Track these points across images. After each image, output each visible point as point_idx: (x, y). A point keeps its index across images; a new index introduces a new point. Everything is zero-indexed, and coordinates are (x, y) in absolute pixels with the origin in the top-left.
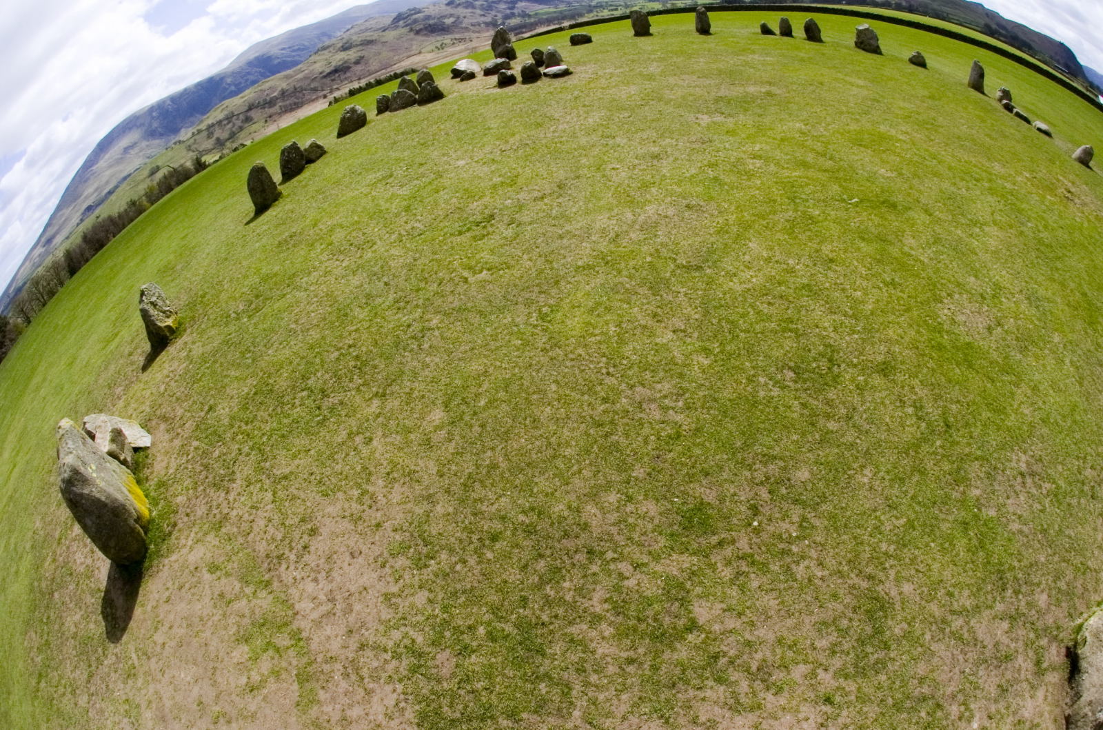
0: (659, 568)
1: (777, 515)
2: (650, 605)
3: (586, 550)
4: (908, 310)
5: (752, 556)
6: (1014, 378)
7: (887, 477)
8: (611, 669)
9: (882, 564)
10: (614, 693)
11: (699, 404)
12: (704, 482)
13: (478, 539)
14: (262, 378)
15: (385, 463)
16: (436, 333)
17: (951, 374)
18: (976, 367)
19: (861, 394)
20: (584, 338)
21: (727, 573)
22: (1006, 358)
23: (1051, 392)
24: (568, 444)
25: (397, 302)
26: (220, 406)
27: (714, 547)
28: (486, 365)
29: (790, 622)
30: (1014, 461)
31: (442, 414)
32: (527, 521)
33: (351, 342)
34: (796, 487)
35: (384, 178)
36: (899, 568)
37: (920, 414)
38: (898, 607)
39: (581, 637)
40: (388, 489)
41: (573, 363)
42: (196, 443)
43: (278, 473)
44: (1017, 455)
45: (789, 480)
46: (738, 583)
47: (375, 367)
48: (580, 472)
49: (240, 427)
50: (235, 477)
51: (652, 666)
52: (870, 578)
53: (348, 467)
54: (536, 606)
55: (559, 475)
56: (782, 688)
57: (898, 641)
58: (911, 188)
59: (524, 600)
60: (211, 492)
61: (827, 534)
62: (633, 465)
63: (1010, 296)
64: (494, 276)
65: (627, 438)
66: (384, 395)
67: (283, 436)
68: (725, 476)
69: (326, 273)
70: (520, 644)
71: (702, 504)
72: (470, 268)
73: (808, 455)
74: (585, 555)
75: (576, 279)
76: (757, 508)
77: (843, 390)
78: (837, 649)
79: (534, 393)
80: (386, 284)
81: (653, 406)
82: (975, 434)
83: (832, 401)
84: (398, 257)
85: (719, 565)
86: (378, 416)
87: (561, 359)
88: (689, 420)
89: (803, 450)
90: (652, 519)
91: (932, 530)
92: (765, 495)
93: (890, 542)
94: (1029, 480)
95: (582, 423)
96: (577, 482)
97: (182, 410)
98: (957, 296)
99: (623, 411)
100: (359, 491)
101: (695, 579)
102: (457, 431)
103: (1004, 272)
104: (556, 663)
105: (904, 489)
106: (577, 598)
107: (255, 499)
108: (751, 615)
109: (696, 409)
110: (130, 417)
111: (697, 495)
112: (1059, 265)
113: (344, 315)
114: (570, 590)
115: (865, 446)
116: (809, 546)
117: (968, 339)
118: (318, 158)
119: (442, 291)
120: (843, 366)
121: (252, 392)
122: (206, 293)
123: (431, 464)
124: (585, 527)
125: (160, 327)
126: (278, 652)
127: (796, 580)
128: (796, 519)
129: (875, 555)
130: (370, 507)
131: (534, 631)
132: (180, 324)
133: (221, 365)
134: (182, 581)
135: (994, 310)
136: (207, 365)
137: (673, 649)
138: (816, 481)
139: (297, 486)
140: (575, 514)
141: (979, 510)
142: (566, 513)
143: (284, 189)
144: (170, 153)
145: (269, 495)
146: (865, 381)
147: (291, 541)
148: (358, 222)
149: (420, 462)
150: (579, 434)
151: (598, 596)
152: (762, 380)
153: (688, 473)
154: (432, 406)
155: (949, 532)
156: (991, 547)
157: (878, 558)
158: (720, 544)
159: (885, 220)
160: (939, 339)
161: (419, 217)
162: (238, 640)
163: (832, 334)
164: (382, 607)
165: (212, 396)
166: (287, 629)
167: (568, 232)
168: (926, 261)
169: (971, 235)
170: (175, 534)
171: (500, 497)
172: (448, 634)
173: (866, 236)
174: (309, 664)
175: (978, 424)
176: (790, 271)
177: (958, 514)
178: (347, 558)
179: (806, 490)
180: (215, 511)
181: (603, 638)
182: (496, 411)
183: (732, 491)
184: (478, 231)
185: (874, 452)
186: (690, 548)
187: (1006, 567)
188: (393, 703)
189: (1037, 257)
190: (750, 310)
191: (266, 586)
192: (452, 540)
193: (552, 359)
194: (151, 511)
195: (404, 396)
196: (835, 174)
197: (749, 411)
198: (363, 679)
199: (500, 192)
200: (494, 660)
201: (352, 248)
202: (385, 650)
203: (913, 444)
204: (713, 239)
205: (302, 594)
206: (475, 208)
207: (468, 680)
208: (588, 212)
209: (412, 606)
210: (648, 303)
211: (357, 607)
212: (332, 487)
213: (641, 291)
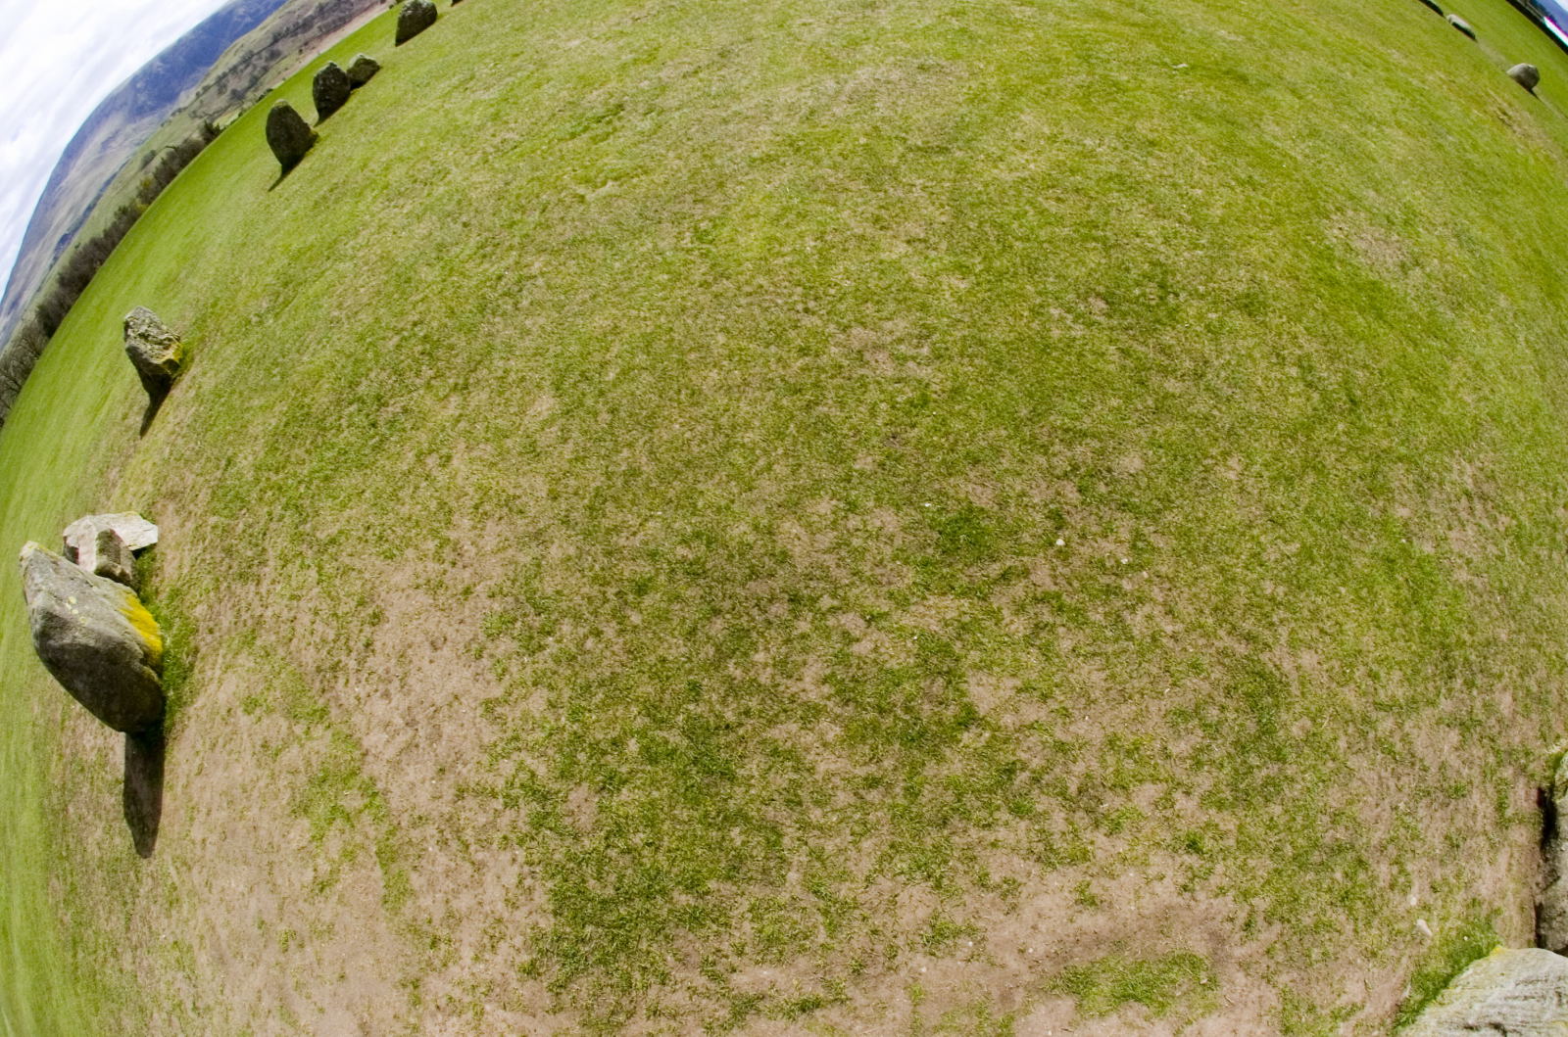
0: (907, 621)
1: (1094, 529)
2: (897, 685)
3: (786, 596)
4: (1278, 222)
5: (1058, 596)
6: (1446, 346)
7: (1266, 474)
8: (843, 798)
9: (1266, 616)
10: (850, 838)
11: (956, 350)
12: (972, 475)
13: (616, 594)
14: (294, 399)
15: (471, 491)
16: (540, 281)
17: (1352, 323)
18: (1389, 318)
19: (1216, 340)
20: (766, 260)
21: (1019, 626)
22: (1431, 314)
23: (1501, 377)
24: (748, 426)
25: (482, 247)
26: (241, 455)
27: (995, 582)
28: (614, 317)
29: (1127, 710)
30: (1456, 472)
31: (552, 401)
32: (690, 557)
33: (416, 318)
34: (1123, 483)
35: (462, 83)
36: (1293, 625)
37: (1309, 378)
38: (1295, 689)
39: (789, 744)
40: (477, 532)
41: (749, 299)
42: (213, 520)
44: (1459, 463)
45: (1109, 470)
46: (1038, 643)
47: (451, 347)
48: (769, 468)
49: (268, 479)
50: (266, 557)
51: (906, 789)
52: (1249, 638)
53: (419, 507)
54: (715, 697)
55: (737, 476)
56: (1119, 824)
57: (1297, 747)
58: (1268, 59)
59: (695, 688)
60: (237, 587)
61: (1177, 562)
62: (854, 451)
63: (1430, 228)
64: (625, 187)
65: (842, 410)
66: (466, 387)
67: (327, 478)
68: (1005, 464)
69: (381, 227)
70: (695, 762)
71: (970, 510)
72: (588, 181)
73: (1137, 431)
74: (786, 606)
75: (750, 177)
76: (1060, 516)
77: (1186, 332)
78: (1204, 758)
79: (691, 350)
80: (465, 225)
81: (881, 356)
82: (1395, 420)
83: (1170, 347)
84: (482, 183)
85: (1005, 612)
86: (458, 420)
87: (730, 294)
88: (940, 375)
89: (1130, 422)
90: (891, 538)
91: (1340, 566)
92: (1072, 495)
93: (1277, 580)
94: (1478, 506)
95: (769, 389)
96: (766, 486)
97: (194, 476)
98: (1350, 213)
99: (832, 367)
100: (437, 542)
101: (968, 637)
102: (575, 425)
103: (1418, 193)
104: (753, 792)
105: (1293, 495)
106: (778, 679)
107: (294, 584)
108: (1062, 698)
109: (951, 358)
111: (962, 496)
112: (1496, 200)
113: (405, 281)
114: (766, 665)
115: (1226, 422)
116: (1149, 581)
117: (1372, 276)
118: (369, 78)
119: (547, 220)
120: (1183, 296)
121: (283, 423)
122: (218, 299)
123: (540, 480)
124: (784, 558)
125: (157, 366)
126: (349, 819)
127: (1131, 638)
128: (1125, 535)
129: (1255, 600)
130: (454, 564)
131: (714, 741)
132: (185, 353)
133: (241, 393)
134: (213, 736)
135: (1409, 242)
136: (223, 400)
137: (941, 759)
138: (1153, 474)
139: (350, 550)
140: (766, 537)
141: (1409, 540)
142: (750, 538)
143: (321, 131)
144: (168, 129)
145: (313, 573)
146: (1221, 321)
147: (348, 639)
148: (424, 149)
149: (522, 481)
150: (764, 407)
151: (813, 671)
152: (1055, 312)
153: (944, 460)
154: (536, 390)
155: (1366, 571)
156: (1429, 604)
157: (1260, 607)
158: (1005, 576)
159: (1233, 95)
160: (1329, 271)
161: (513, 125)
162: (294, 812)
163: (1162, 248)
164: (483, 723)
165: (230, 443)
166: (356, 782)
167: (737, 114)
168: (1300, 158)
169: (1365, 134)
170: (198, 665)
171: (646, 520)
172: (582, 757)
173: (1204, 115)
174: (392, 833)
175: (1399, 405)
176: (1090, 155)
177: (1377, 544)
178: (428, 652)
179: (1139, 487)
180: (245, 616)
181: (825, 745)
182: (633, 387)
183: (1018, 488)
184: (600, 129)
185: (1242, 432)
186: (956, 585)
187: (1453, 639)
188: (514, 880)
189: (1465, 184)
190: (1027, 208)
191: (321, 717)
192: (577, 599)
193: (716, 296)
194: (163, 639)
195: (495, 384)
196: (1148, 30)
197: (1038, 360)
198: (467, 847)
199: (632, 73)
200: (656, 794)
201: (417, 186)
202: (494, 795)
203: (1303, 424)
204: (963, 110)
205: (369, 722)
206: (595, 100)
207: (619, 831)
208: (765, 84)
209: (526, 717)
210: (865, 203)
211: (448, 729)
212: (397, 542)
213: (852, 186)
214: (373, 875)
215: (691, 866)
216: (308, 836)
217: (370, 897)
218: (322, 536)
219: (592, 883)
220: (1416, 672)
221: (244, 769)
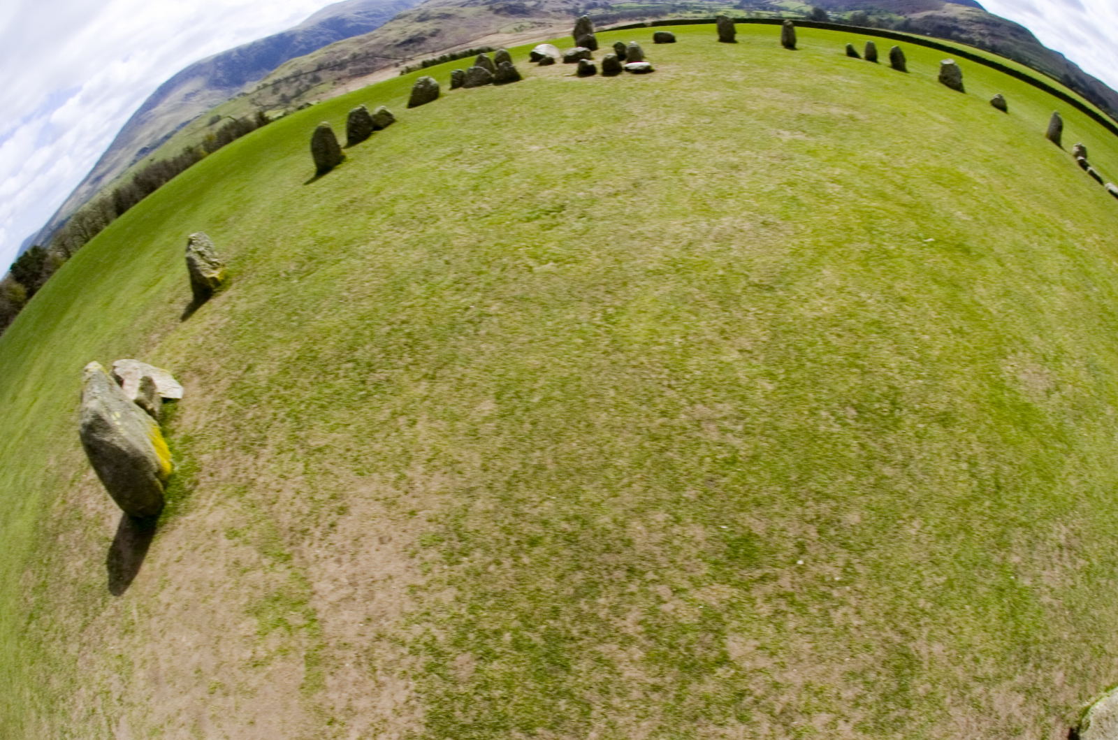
0: (698, 596)
1: (823, 557)
2: (684, 633)
3: (626, 567)
4: (973, 361)
6: (1065, 447)
7: (934, 532)
8: (636, 694)
9: (917, 620)
10: (635, 719)
11: (758, 431)
12: (754, 513)
13: (516, 542)
14: (307, 343)
16: (495, 320)
17: (1008, 434)
18: (1032, 429)
19: (919, 442)
20: (648, 345)
21: (765, 610)
22: (1060, 424)
23: (1098, 465)
24: (620, 455)
25: (457, 282)
26: (259, 367)
27: (756, 581)
28: (543, 360)
29: (821, 668)
30: (1055, 532)
31: (493, 405)
32: (570, 530)
33: (404, 318)
34: (845, 530)
35: (454, 154)
36: (932, 627)
37: (974, 471)
38: (925, 666)
39: (609, 656)
40: (427, 477)
41: (634, 370)
42: (229, 402)
43: (313, 444)
44: (1059, 527)
45: (839, 521)
46: (774, 621)
47: (427, 347)
48: (629, 485)
49: (278, 391)
50: (266, 443)
51: (676, 696)
52: (904, 633)
53: (388, 448)
54: (568, 619)
55: (608, 485)
56: (801, 734)
57: (920, 700)
58: (986, 235)
59: (556, 613)
60: (240, 454)
61: (869, 583)
62: (685, 486)
63: (1070, 360)
64: (561, 269)
65: (682, 457)
66: (433, 378)
67: (322, 407)
68: (777, 508)
69: (386, 244)
70: (546, 655)
71: (750, 534)
72: (536, 258)
73: (861, 498)
74: (625, 573)
75: (645, 283)
76: (804, 547)
77: (902, 436)
78: (861, 701)
79: (591, 396)
80: (447, 263)
81: (712, 426)
82: (1022, 499)
83: (891, 444)
84: (462, 237)
85: (759, 601)
86: (425, 398)
87: (622, 364)
88: (747, 446)
89: (857, 492)
90: (698, 544)
91: (969, 592)
92: (813, 532)
93: (928, 599)
94: (1065, 554)
95: (638, 434)
96: (626, 496)
97: (218, 366)
98: (1020, 354)
99: (680, 428)
100: (397, 475)
101: (733, 611)
102: (506, 425)
103: (1067, 336)
104: (580, 680)
105: (949, 546)
106: (611, 617)
107: (284, 467)
108: (783, 656)
109: (755, 436)
110: (163, 366)
111: (746, 525)
113: (399, 289)
114: (604, 606)
115: (916, 496)
116: (850, 592)
117: (1027, 400)
118: (387, 126)
119: (505, 277)
120: (905, 410)
121: (295, 357)
122: (257, 249)
123: (476, 456)
124: (629, 543)
125: (205, 278)
126: (289, 630)
127: (832, 626)
128: (841, 563)
129: (912, 610)
130: (406, 493)
131: (562, 645)
132: (227, 277)
133: (265, 324)
134: (196, 542)
135: (1055, 373)
136: (251, 322)
137: (701, 682)
138: (865, 527)
139: (332, 460)
140: (620, 528)
141: (1016, 578)
142: (610, 527)
143: (349, 153)
144: (233, 105)
145: (300, 466)
146: (925, 429)
147: (318, 517)
148: (422, 196)
149: (465, 453)
150: (633, 446)
151: (634, 615)
153: (739, 501)
154: (482, 395)
155: (985, 596)
156: (1020, 617)
157: (914, 614)
158: (763, 579)
159: (959, 264)
160: (999, 396)
161: (486, 199)
162: (248, 612)
163: (897, 377)
164: (406, 598)
165: (252, 355)
166: (303, 608)
167: (640, 233)
168: (995, 312)
169: (1039, 293)
170: (196, 493)
171: (544, 500)
172: (471, 636)
173: (939, 279)
174: (321, 647)
175: (1027, 489)
176: (862, 304)
177: (996, 579)
178: (376, 543)
179: (854, 534)
180: (241, 475)
181: (632, 661)
182: (550, 410)
183: (781, 525)
184: (547, 220)
185: (924, 504)
186: (732, 579)
187: (1032, 639)
188: (404, 699)
189: (1100, 325)
190: (818, 339)
191: (286, 560)
192: (489, 539)
193: (613, 363)
194: (173, 466)
195: (455, 382)
196: (912, 210)
197: (807, 445)
198: (375, 670)
199: (573, 183)
200: (515, 669)
201: (415, 221)
202: (403, 644)
203: (963, 501)
204: (787, 261)
205: (322, 575)
206: (546, 196)
207: (486, 686)
208: (661, 216)
209: (437, 602)
210: (716, 318)
211: (380, 595)
212: (368, 466)
213: (710, 304)
214: (299, 669)
215: (529, 716)
216: (255, 630)
217: (292, 682)
218: (313, 443)
219: (458, 713)
220: (1004, 659)
221: (215, 572)
